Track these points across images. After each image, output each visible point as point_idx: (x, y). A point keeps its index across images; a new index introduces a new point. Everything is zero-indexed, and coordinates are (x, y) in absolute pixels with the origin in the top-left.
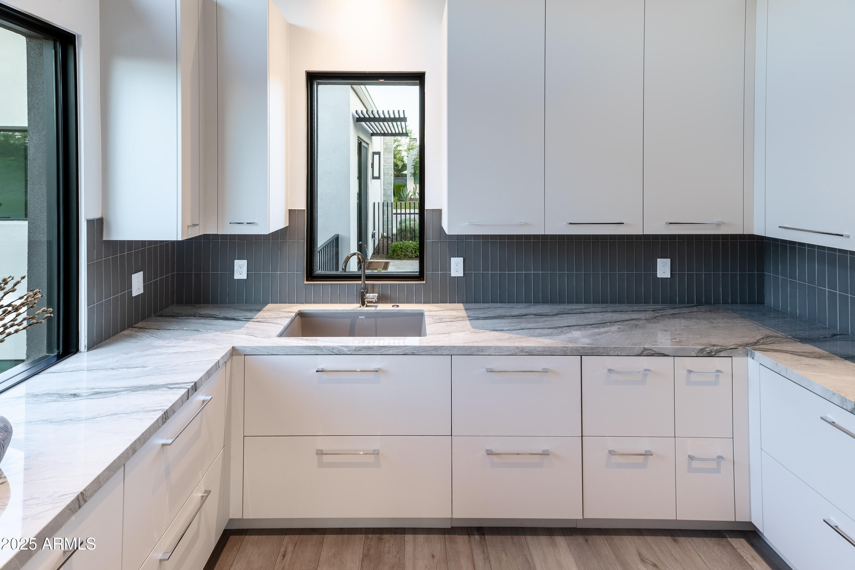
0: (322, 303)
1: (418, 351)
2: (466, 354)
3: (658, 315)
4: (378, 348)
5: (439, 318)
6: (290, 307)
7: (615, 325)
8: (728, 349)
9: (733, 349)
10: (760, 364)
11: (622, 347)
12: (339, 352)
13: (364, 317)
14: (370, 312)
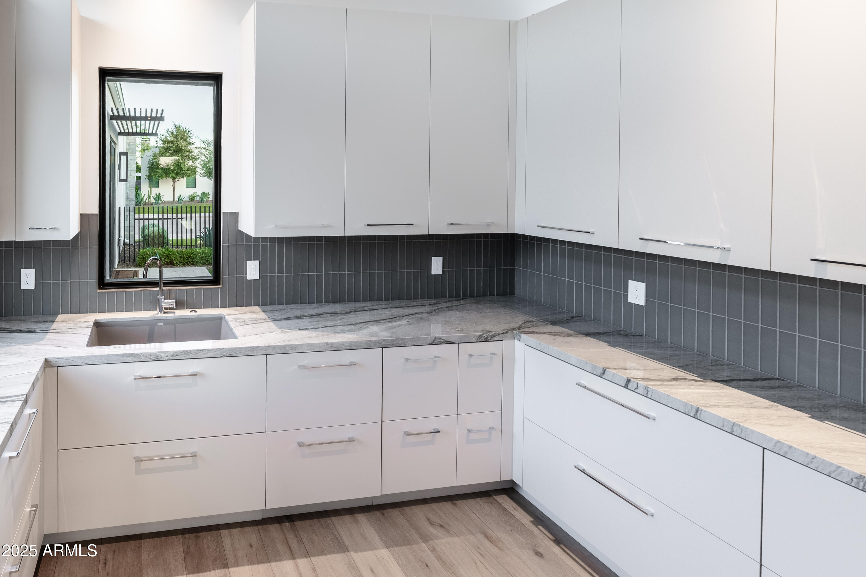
0: (116, 312)
1: (235, 352)
2: (280, 353)
3: (436, 308)
4: (196, 352)
5: (242, 320)
6: (84, 317)
7: (403, 319)
8: (500, 334)
9: (504, 334)
10: (526, 345)
11: (417, 338)
12: (157, 358)
13: (162, 324)
14: (169, 318)
